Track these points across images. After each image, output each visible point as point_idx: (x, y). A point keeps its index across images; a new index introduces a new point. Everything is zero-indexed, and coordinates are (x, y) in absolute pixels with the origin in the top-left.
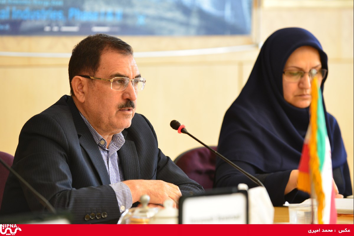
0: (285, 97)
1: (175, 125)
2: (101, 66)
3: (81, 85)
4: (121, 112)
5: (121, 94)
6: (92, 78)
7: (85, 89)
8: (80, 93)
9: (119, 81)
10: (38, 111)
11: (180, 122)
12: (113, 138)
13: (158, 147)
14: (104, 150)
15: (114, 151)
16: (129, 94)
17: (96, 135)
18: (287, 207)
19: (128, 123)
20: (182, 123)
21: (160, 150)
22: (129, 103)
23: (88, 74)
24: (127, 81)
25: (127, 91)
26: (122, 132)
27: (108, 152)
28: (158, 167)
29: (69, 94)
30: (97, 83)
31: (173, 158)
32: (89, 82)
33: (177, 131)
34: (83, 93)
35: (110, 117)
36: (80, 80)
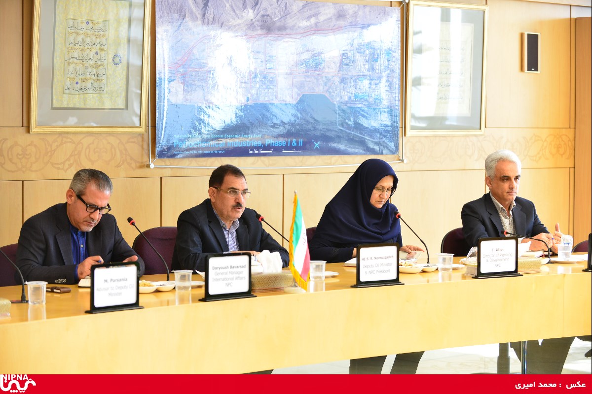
2: (224, 183)
3: (214, 192)
4: (234, 209)
6: (219, 189)
12: (233, 223)
14: (226, 230)
15: (233, 230)
16: (239, 200)
17: (221, 221)
23: (217, 187)
24: (238, 192)
25: (238, 198)
26: (238, 220)
27: (229, 231)
32: (217, 192)
35: (227, 212)
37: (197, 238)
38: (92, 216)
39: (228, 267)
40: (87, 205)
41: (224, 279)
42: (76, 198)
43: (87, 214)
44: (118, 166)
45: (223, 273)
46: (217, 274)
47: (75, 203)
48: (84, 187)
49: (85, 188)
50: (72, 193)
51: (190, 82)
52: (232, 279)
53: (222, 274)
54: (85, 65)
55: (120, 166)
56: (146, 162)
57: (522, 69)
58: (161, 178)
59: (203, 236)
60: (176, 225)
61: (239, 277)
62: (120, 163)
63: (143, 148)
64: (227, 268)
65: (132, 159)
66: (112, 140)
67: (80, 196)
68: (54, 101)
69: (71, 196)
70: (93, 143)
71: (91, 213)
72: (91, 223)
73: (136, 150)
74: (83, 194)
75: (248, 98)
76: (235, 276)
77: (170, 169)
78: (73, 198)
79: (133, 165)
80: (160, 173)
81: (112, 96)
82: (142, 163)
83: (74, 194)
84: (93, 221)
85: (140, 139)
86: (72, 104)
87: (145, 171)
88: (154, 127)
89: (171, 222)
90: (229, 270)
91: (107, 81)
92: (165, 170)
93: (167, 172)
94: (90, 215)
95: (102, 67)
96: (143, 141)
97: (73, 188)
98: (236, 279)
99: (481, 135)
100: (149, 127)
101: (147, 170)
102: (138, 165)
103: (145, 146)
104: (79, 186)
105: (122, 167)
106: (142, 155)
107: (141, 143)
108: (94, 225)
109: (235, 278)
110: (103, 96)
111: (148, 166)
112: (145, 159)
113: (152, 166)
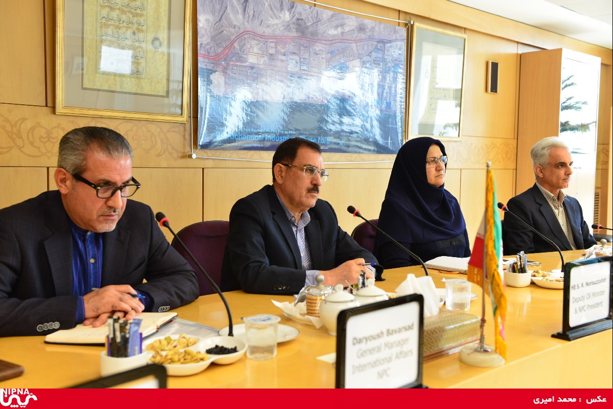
0: (429, 181)
1: (351, 210)
2: (297, 158)
3: (281, 171)
4: (309, 193)
5: (310, 180)
6: (290, 165)
7: (283, 174)
8: (280, 177)
9: (310, 170)
10: (244, 194)
11: (355, 207)
12: (301, 215)
13: (339, 225)
14: (295, 225)
15: (302, 226)
16: (316, 180)
17: (289, 212)
18: (444, 283)
19: (313, 202)
20: (357, 208)
21: (339, 227)
22: (315, 188)
23: (286, 163)
24: (316, 171)
25: (315, 178)
26: (308, 211)
27: (297, 227)
28: (338, 240)
29: (271, 183)
30: (294, 169)
31: (350, 233)
32: (287, 169)
33: (353, 215)
34: (282, 177)
35: (301, 196)
36: (281, 167)
37: (258, 239)
38: (110, 203)
39: (382, 333)
40: (95, 187)
41: (374, 364)
42: (74, 181)
43: (101, 203)
44: (159, 155)
45: (373, 349)
46: (362, 355)
47: (73, 189)
48: (82, 158)
49: (85, 159)
50: (65, 174)
51: (231, 75)
52: (389, 360)
53: (371, 351)
54: (122, 45)
55: (161, 155)
56: (188, 152)
57: (486, 90)
58: (203, 169)
59: (266, 234)
60: (227, 219)
61: (401, 353)
62: (160, 152)
63: (184, 138)
64: (380, 335)
65: (173, 148)
66: (153, 127)
67: (78, 176)
68: (85, 81)
69: (63, 181)
70: (131, 130)
71: (108, 199)
72: (112, 216)
73: (178, 140)
74: (85, 170)
75: (284, 96)
76: (396, 350)
77: (211, 161)
78: (68, 183)
79: (175, 155)
80: (202, 164)
81: (152, 81)
82: (184, 153)
83: (69, 176)
84: (114, 211)
85: (182, 128)
86: (107, 86)
87: (187, 162)
88: (196, 117)
89: (223, 214)
90: (385, 339)
91: (146, 65)
92: (207, 161)
93: (209, 164)
94: (106, 202)
95: (140, 49)
96: (185, 130)
97: (63, 163)
98: (397, 357)
99: (459, 141)
100: (190, 117)
101: (189, 160)
102: (180, 155)
103: (187, 137)
104: (73, 159)
105: (163, 156)
106: (184, 145)
107: (183, 133)
108: (117, 218)
109: (394, 357)
110: (141, 80)
111: (190, 156)
112: (187, 149)
113: (194, 156)
